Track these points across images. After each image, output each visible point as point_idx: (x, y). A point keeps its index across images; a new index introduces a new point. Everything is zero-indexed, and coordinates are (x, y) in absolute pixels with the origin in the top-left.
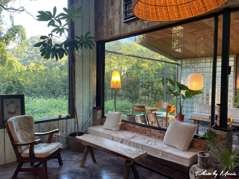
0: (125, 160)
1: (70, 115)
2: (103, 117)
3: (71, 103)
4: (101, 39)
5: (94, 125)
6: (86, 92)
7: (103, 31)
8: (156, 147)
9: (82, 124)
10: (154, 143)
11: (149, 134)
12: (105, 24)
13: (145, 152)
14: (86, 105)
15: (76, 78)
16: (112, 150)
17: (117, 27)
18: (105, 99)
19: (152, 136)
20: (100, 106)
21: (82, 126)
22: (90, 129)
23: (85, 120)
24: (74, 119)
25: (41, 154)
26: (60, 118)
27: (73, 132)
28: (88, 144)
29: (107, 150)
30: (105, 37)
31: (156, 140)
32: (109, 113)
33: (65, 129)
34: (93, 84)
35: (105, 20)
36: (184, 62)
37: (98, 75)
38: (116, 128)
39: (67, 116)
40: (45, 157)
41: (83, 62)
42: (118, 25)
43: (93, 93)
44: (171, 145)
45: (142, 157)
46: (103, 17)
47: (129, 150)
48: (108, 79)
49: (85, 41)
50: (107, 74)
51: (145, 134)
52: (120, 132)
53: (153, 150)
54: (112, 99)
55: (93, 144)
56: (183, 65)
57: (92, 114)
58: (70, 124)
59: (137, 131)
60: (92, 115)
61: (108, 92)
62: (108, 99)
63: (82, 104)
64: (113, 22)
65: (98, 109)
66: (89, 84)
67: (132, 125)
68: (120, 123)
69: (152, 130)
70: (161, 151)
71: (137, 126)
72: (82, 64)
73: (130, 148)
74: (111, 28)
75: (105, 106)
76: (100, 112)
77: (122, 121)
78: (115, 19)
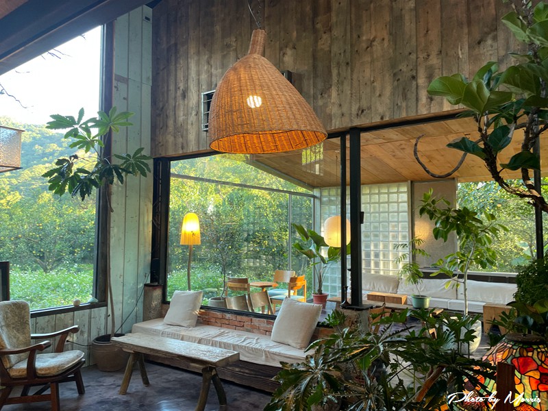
0: (201, 367)
1: (97, 301)
2: (165, 302)
3: (100, 276)
4: (163, 155)
5: (146, 318)
6: (132, 254)
7: (167, 141)
8: (257, 346)
9: (121, 318)
10: (255, 341)
11: (249, 328)
12: (171, 129)
13: (236, 353)
14: (130, 279)
15: (111, 229)
16: (180, 353)
17: (192, 137)
18: (169, 267)
19: (254, 330)
20: (157, 280)
21: (120, 322)
22: (138, 327)
23: (127, 309)
24: (105, 307)
25: (49, 369)
26: (77, 308)
27: (102, 333)
28: (136, 348)
29: (172, 354)
30: (171, 153)
31: (259, 336)
32: (177, 294)
33: (86, 329)
34: (145, 239)
35: (171, 122)
36: (325, 193)
37: (155, 221)
38: (189, 321)
39: (91, 303)
40: (57, 373)
41: (126, 196)
42: (194, 134)
43: (145, 256)
44: (282, 341)
45: (230, 359)
46: (167, 115)
47: (209, 352)
48: (175, 224)
49: (134, 162)
50: (173, 212)
51: (241, 328)
52: (196, 328)
53: (251, 352)
54: (183, 268)
55: (146, 348)
56: (324, 199)
57: (142, 297)
58: (97, 319)
59: (229, 325)
60: (141, 300)
61: (175, 252)
62: (176, 269)
63: (122, 277)
64: (185, 127)
65: (154, 287)
66: (137, 239)
67: (219, 314)
68: (197, 312)
69: (254, 319)
70: (265, 351)
71: (228, 316)
72: (124, 201)
73: (211, 348)
74: (182, 137)
75: (169, 283)
76: (157, 293)
77: (202, 308)
78: (190, 122)
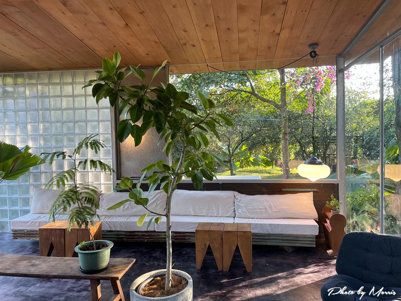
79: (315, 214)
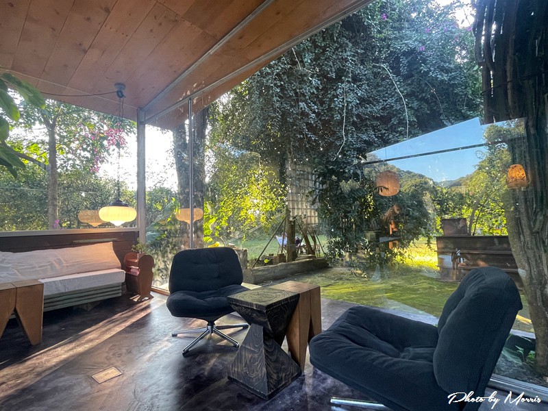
79: (118, 262)
